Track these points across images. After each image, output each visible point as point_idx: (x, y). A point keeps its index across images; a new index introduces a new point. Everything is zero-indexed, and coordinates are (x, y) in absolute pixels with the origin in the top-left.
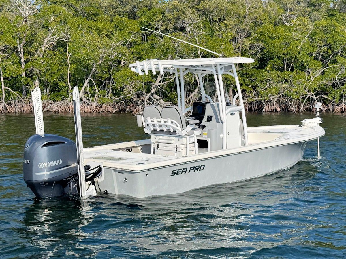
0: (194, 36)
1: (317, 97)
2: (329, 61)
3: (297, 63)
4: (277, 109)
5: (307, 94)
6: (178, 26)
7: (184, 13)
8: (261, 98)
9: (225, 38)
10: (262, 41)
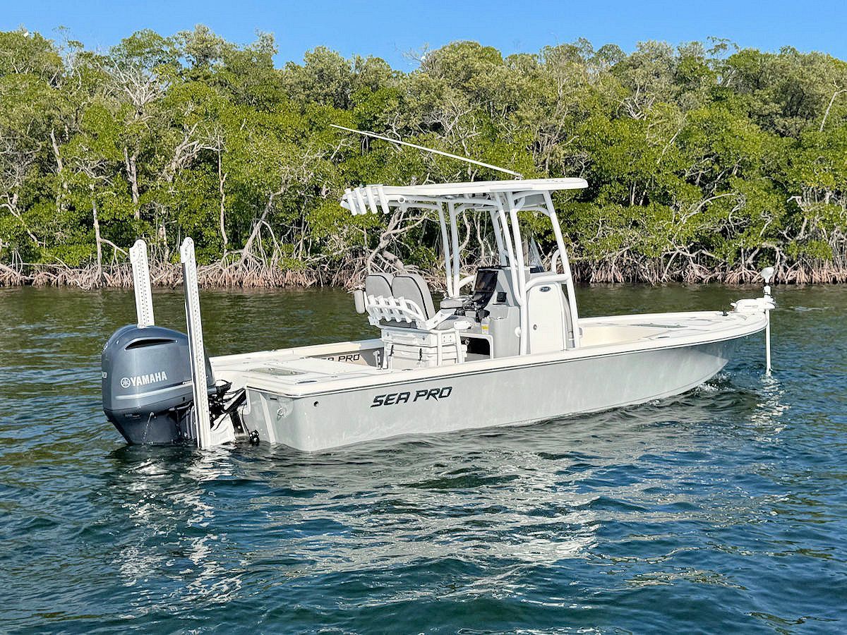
0: (460, 140)
1: (694, 255)
2: (716, 187)
3: (655, 190)
4: (618, 278)
5: (674, 250)
6: (430, 122)
7: (439, 96)
8: (587, 258)
9: (517, 144)
10: (589, 149)
